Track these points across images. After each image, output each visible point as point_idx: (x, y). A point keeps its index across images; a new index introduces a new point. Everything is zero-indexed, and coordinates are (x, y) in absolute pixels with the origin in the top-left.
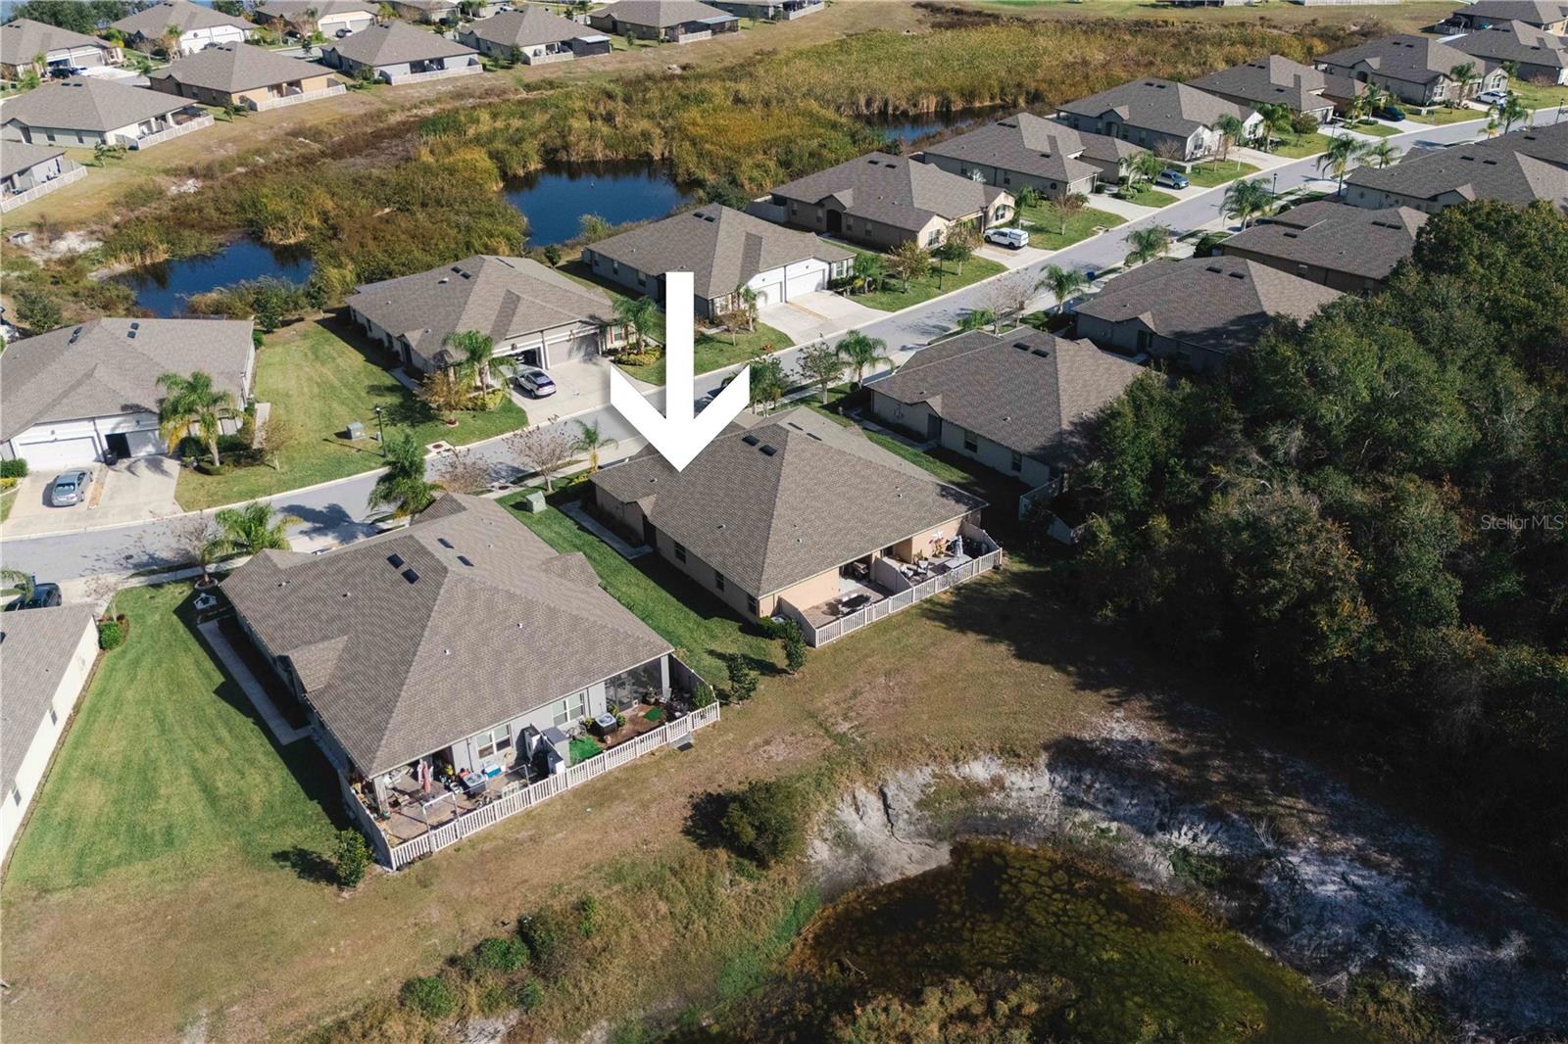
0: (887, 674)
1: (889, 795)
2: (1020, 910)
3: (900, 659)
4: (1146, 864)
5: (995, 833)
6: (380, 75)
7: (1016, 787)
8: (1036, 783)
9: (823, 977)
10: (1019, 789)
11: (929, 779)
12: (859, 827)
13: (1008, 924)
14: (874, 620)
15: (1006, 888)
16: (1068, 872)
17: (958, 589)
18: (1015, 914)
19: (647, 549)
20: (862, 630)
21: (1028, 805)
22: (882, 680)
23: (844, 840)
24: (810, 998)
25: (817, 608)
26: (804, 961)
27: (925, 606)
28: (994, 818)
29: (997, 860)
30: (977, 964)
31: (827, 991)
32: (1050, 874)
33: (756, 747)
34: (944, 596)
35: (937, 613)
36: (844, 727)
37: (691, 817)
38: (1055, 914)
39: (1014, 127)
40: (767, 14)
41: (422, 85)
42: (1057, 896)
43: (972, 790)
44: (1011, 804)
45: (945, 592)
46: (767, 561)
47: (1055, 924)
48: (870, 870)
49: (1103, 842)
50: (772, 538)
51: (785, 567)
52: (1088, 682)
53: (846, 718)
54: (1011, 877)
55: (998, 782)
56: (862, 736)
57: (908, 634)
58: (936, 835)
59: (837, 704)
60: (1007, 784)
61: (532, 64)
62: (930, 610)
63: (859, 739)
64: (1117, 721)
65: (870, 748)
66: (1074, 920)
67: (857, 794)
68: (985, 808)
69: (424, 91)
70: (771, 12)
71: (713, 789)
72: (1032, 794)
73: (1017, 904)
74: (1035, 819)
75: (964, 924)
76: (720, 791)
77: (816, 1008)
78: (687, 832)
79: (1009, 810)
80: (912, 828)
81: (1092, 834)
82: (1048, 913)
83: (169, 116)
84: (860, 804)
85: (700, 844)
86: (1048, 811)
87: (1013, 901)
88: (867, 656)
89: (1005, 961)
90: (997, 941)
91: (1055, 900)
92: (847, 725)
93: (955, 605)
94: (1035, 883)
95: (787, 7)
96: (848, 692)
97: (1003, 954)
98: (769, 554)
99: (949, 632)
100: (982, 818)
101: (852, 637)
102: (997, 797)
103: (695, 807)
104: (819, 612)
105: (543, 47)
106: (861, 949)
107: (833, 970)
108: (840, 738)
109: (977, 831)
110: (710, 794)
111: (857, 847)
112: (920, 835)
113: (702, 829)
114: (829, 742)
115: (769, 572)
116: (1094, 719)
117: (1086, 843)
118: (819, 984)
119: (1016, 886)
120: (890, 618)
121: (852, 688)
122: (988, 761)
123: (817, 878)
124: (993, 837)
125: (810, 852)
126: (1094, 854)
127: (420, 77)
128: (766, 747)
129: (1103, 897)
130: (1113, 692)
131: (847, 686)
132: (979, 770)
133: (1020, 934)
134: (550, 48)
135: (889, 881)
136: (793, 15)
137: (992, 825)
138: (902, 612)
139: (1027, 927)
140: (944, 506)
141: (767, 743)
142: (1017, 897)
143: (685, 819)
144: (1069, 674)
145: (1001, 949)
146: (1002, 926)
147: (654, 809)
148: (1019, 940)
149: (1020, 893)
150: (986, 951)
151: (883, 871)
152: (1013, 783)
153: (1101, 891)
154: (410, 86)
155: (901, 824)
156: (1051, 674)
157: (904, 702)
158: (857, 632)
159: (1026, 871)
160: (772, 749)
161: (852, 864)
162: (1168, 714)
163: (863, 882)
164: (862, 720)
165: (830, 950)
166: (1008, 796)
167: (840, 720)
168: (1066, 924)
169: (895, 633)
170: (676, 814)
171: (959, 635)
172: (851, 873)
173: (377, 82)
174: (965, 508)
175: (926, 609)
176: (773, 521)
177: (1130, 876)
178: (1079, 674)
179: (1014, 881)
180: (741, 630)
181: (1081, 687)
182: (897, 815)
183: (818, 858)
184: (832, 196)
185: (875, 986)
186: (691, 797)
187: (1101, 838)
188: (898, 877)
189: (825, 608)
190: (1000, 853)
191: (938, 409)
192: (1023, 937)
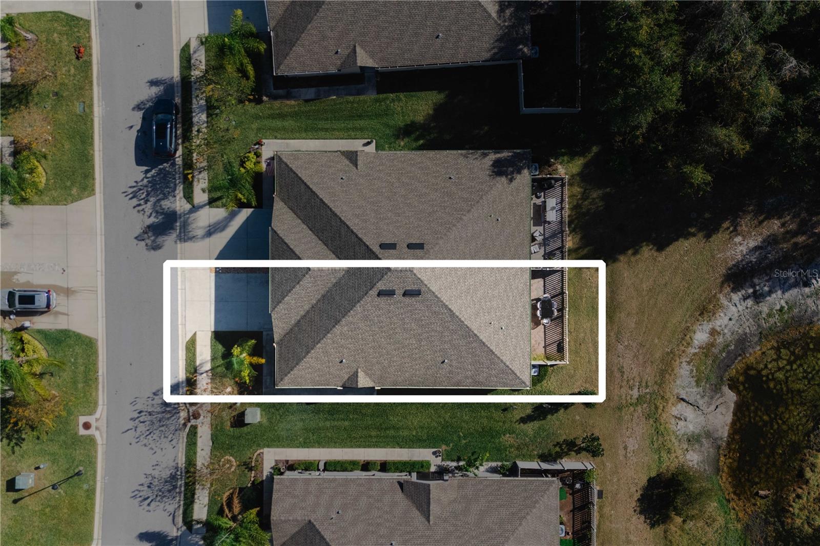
1: (684, 397)
2: (789, 390)
4: (814, 311)
5: (736, 359)
7: (723, 326)
8: (730, 315)
9: (759, 508)
10: (726, 326)
11: (688, 368)
12: (691, 427)
13: (793, 404)
15: (772, 385)
16: (785, 347)
18: (790, 395)
21: (737, 329)
23: (693, 440)
24: (767, 522)
26: (745, 510)
28: (729, 352)
29: (752, 372)
30: (804, 437)
31: (768, 512)
32: (779, 357)
33: (625, 456)
36: (635, 393)
37: (645, 518)
38: (804, 378)
42: (795, 367)
43: (707, 349)
44: (729, 337)
47: (809, 383)
48: (716, 439)
49: (786, 316)
50: (493, 348)
52: (710, 230)
53: (631, 388)
54: (767, 376)
55: (713, 332)
56: (647, 387)
58: (716, 389)
59: (621, 387)
60: (718, 329)
63: (648, 390)
64: (741, 244)
65: (656, 387)
66: (814, 372)
67: (673, 414)
68: (721, 352)
71: (637, 496)
72: (733, 322)
73: (785, 389)
74: (745, 334)
75: (778, 423)
76: (640, 493)
77: (774, 524)
78: (652, 526)
79: (731, 341)
80: (706, 398)
81: (777, 317)
82: (800, 380)
84: (679, 416)
85: (662, 523)
86: (747, 324)
87: (782, 389)
89: (812, 424)
90: (798, 418)
91: (796, 369)
92: (636, 390)
94: (779, 369)
97: (807, 421)
98: (504, 358)
100: (724, 358)
102: (720, 340)
103: (641, 513)
106: (757, 480)
107: (759, 502)
108: (640, 400)
109: (728, 366)
110: (639, 500)
111: (699, 436)
112: (712, 398)
113: (655, 517)
114: (639, 409)
115: (516, 368)
116: (729, 254)
117: (779, 324)
118: (762, 512)
119: (773, 379)
122: (700, 328)
123: (705, 469)
124: (737, 361)
125: (691, 464)
126: (787, 325)
128: (628, 451)
129: (811, 346)
130: (726, 224)
132: (701, 336)
133: (802, 404)
135: (726, 435)
137: (732, 357)
139: (801, 397)
141: (625, 448)
142: (781, 384)
143: (645, 522)
144: (694, 235)
145: (804, 420)
146: (792, 408)
147: (632, 537)
148: (806, 408)
149: (780, 381)
150: (800, 427)
151: (720, 433)
152: (720, 326)
153: (808, 344)
155: (701, 402)
156: (684, 245)
157: (642, 345)
159: (770, 366)
160: (631, 448)
161: (706, 445)
162: (766, 213)
163: (719, 447)
164: (637, 379)
165: (747, 493)
166: (724, 334)
167: (631, 392)
168: (813, 378)
170: (640, 526)
172: (711, 450)
176: (481, 337)
177: (811, 323)
178: (700, 230)
179: (770, 377)
181: (708, 236)
182: (696, 401)
183: (695, 462)
185: (782, 490)
186: (635, 511)
187: (783, 315)
188: (727, 428)
190: (749, 368)
192: (805, 404)
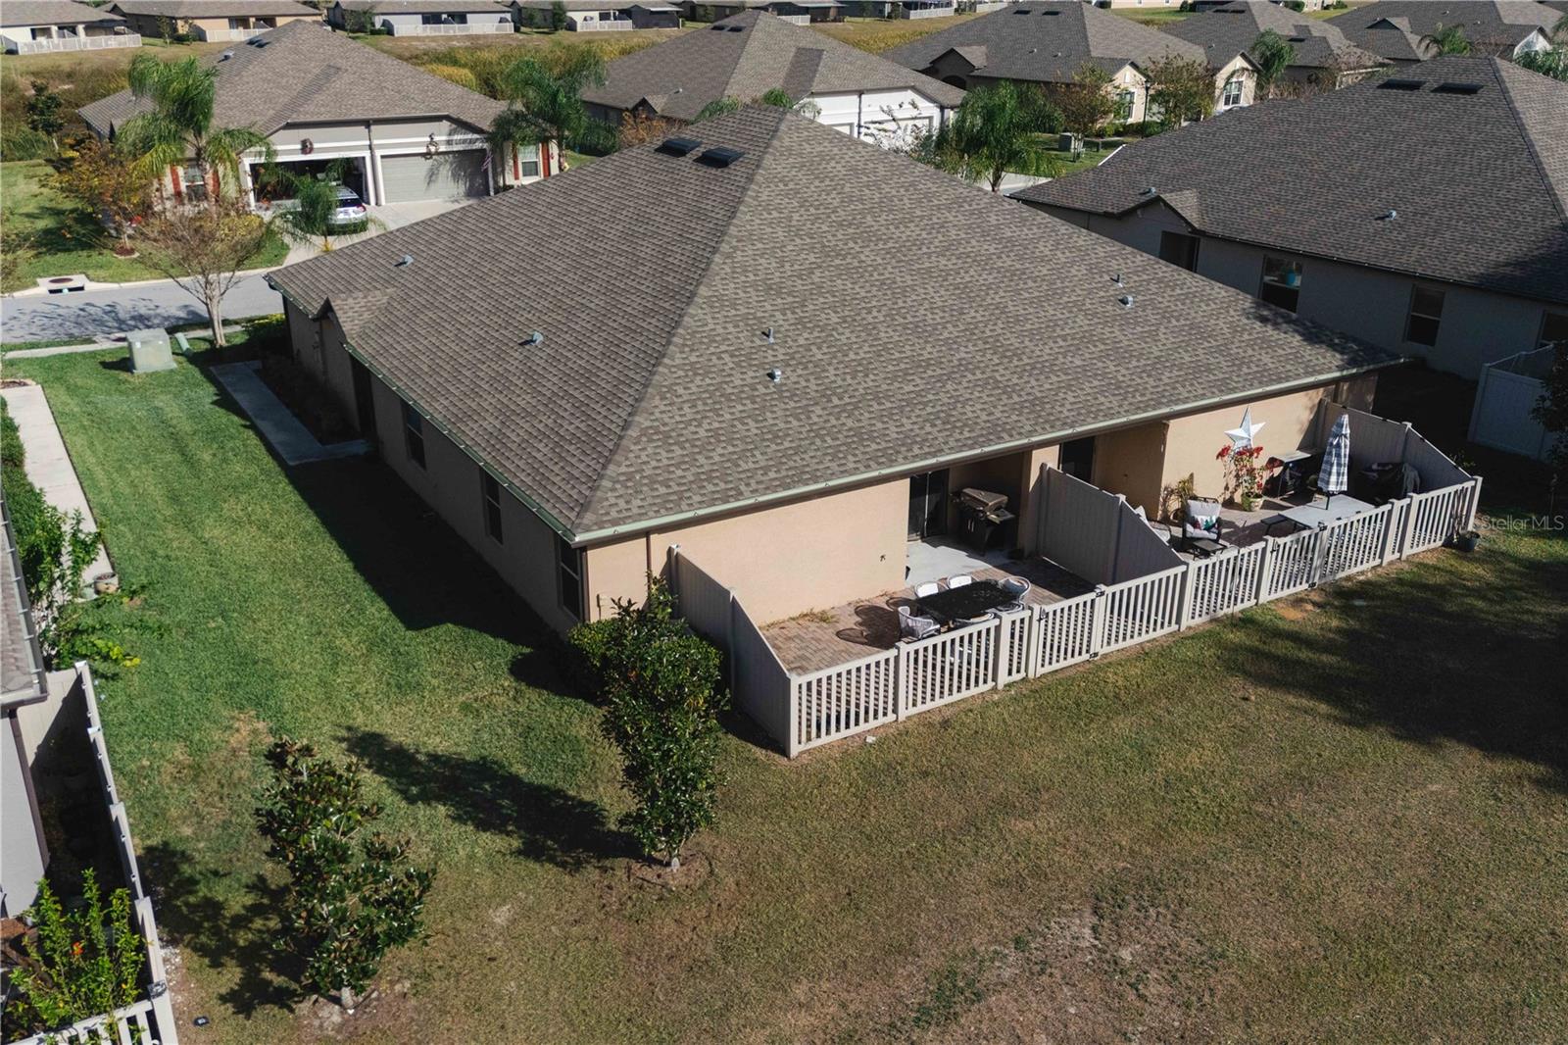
0: (1105, 903)
3: (1159, 833)
6: (383, 25)
14: (1036, 669)
17: (1344, 597)
19: (359, 447)
20: (985, 704)
22: (1081, 929)
25: (823, 618)
27: (1235, 637)
34: (1293, 614)
35: (1285, 663)
39: (1243, 12)
40: (882, 12)
41: (433, 39)
45: (1297, 601)
46: (642, 420)
51: (705, 448)
57: (1175, 733)
61: (579, 29)
62: (1255, 652)
69: (433, 44)
70: (888, 9)
83: (80, 28)
88: (1005, 806)
93: (1350, 643)
95: (909, 6)
96: (911, 983)
99: (1357, 737)
101: (943, 725)
104: (828, 633)
105: (596, 14)
115: (640, 455)
120: (1098, 668)
121: (933, 959)
127: (431, 30)
131: (904, 950)
134: (604, 17)
136: (914, 15)
138: (1143, 653)
140: (1266, 344)
154: (417, 38)
158: (966, 708)
169: (1123, 725)
171: (1405, 752)
173: (374, 32)
174: (1337, 359)
175: (1237, 648)
180: (521, 670)
184: (952, 51)
189: (851, 622)
191: (1192, 215)
